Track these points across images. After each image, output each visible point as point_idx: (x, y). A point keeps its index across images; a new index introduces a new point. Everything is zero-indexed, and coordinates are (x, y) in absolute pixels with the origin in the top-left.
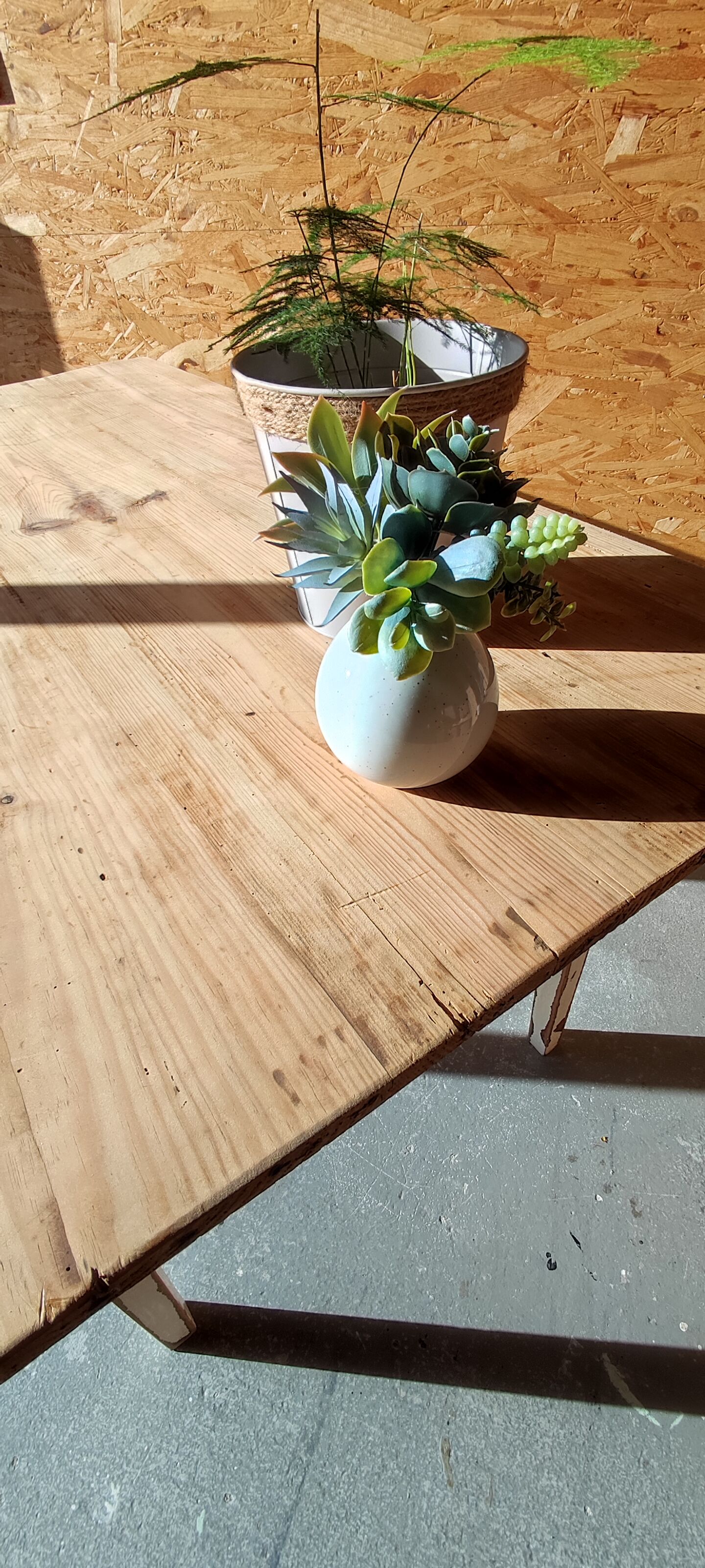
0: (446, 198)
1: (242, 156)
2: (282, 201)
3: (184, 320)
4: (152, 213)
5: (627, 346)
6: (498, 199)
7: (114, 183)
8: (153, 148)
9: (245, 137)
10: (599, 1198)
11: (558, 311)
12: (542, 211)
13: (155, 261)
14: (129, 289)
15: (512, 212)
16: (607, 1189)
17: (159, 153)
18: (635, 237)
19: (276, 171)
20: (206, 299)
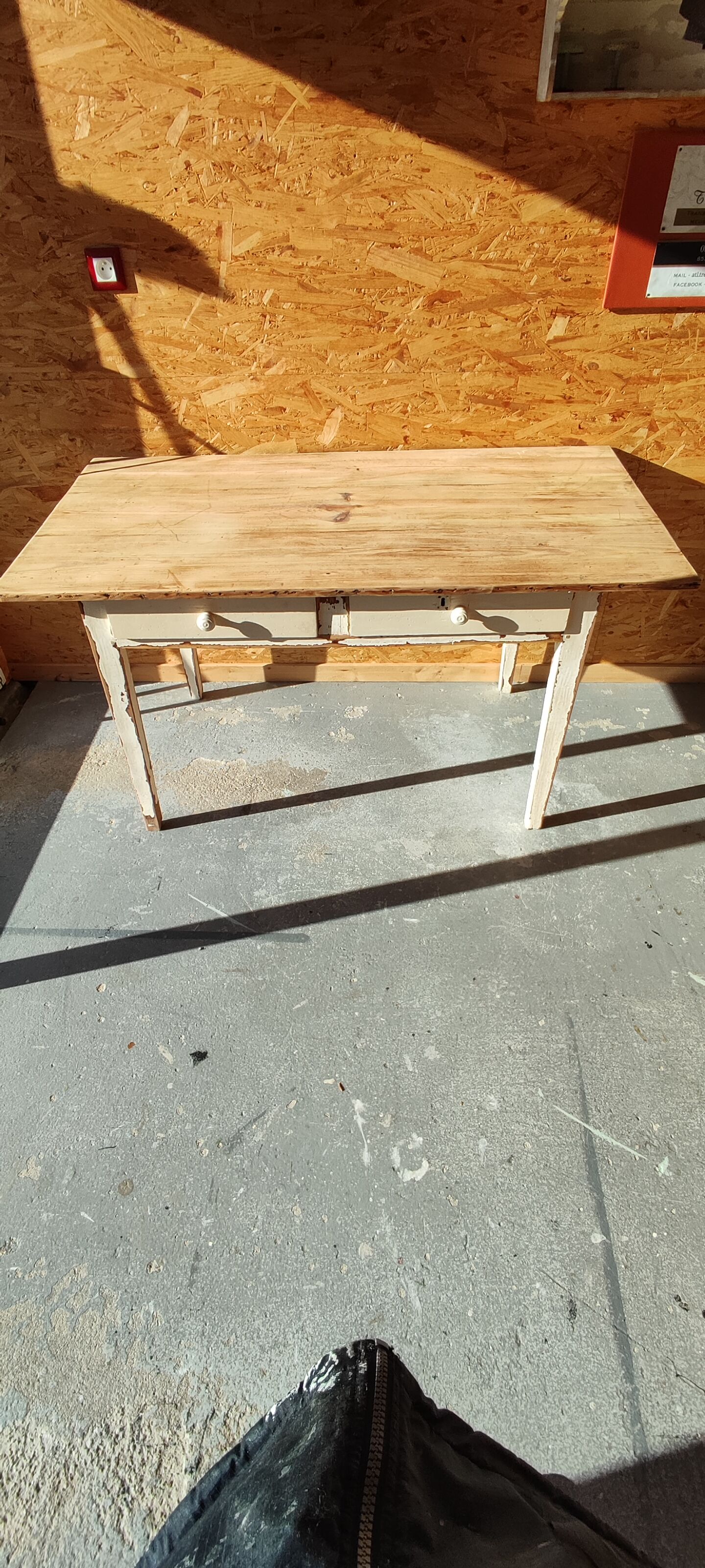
0: (451, 357)
1: (315, 331)
2: (341, 358)
3: (261, 430)
4: (243, 364)
5: (563, 436)
6: (484, 358)
7: (214, 345)
8: (248, 325)
9: (318, 320)
10: (659, 912)
11: (521, 418)
12: (511, 364)
13: (242, 393)
14: (219, 411)
15: (493, 364)
16: (661, 908)
17: (253, 328)
18: (564, 378)
19: (338, 341)
20: (280, 416)
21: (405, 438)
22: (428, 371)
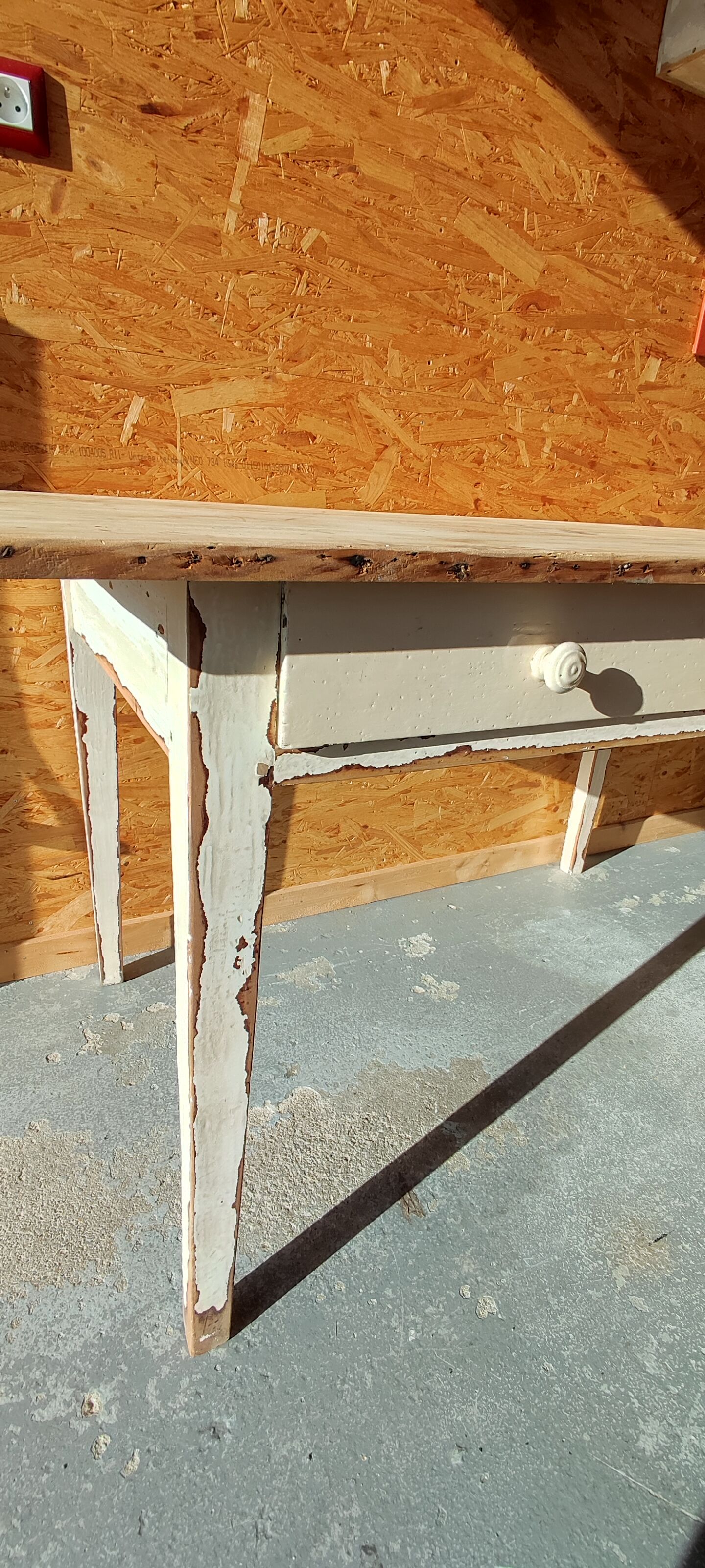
1: (374, 314)
5: (642, 512)
6: (576, 397)
7: (209, 304)
9: (381, 297)
11: (606, 485)
12: (601, 410)
13: (246, 400)
14: (202, 428)
15: (584, 406)
18: (650, 437)
19: (405, 336)
20: (306, 448)
21: (477, 501)
22: (513, 404)
